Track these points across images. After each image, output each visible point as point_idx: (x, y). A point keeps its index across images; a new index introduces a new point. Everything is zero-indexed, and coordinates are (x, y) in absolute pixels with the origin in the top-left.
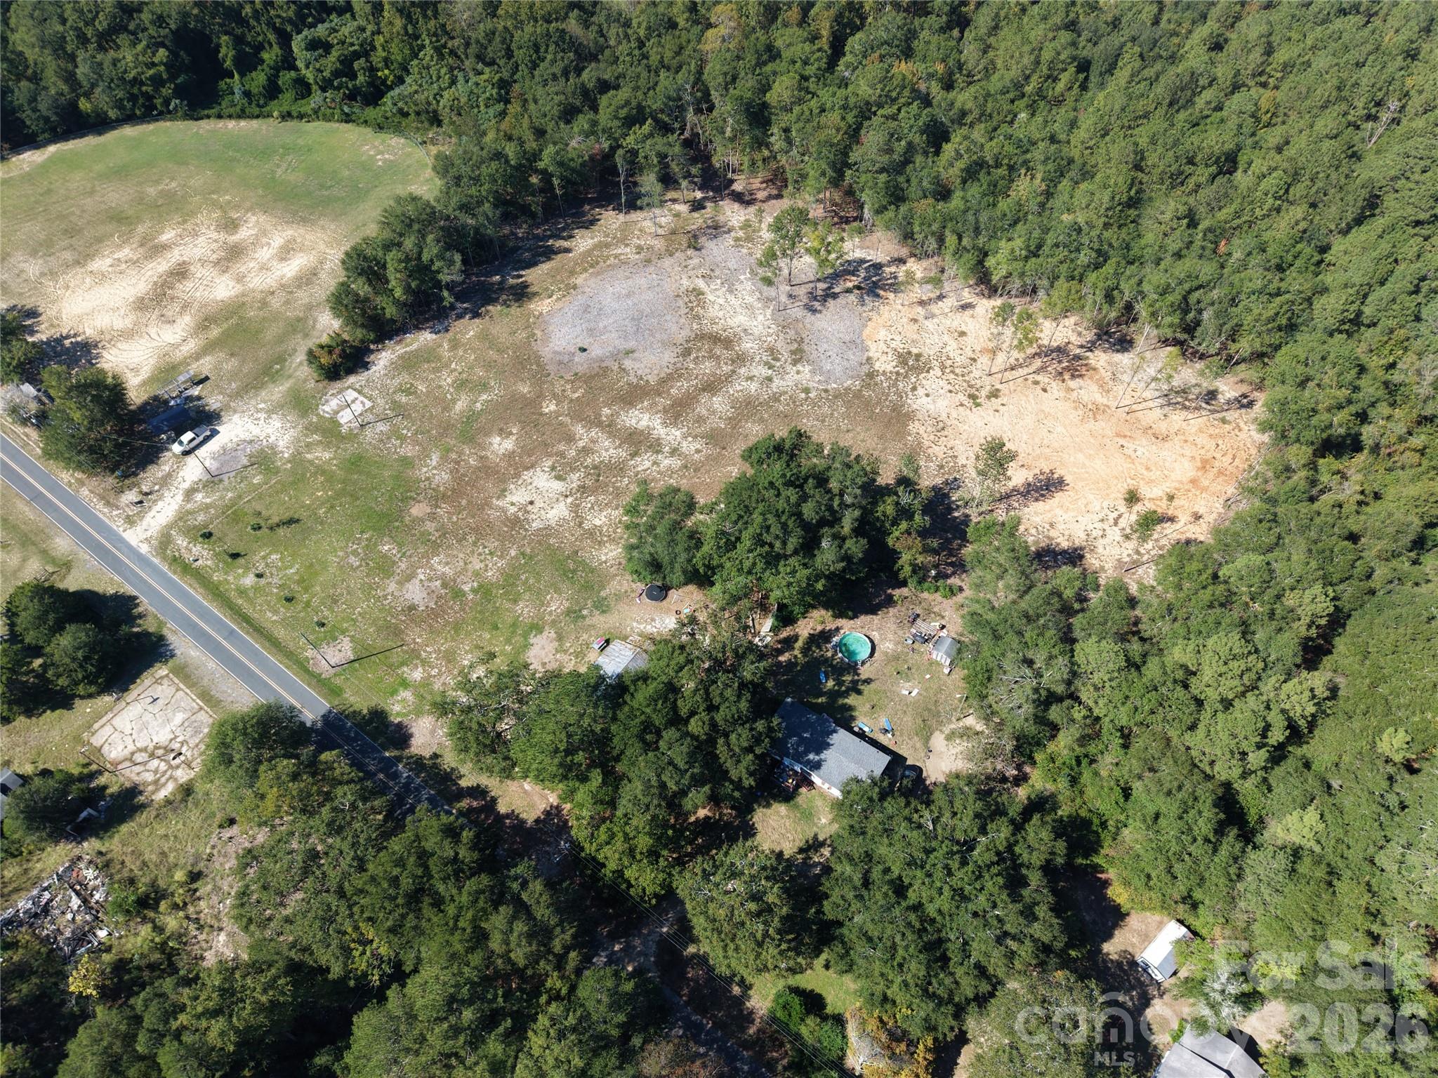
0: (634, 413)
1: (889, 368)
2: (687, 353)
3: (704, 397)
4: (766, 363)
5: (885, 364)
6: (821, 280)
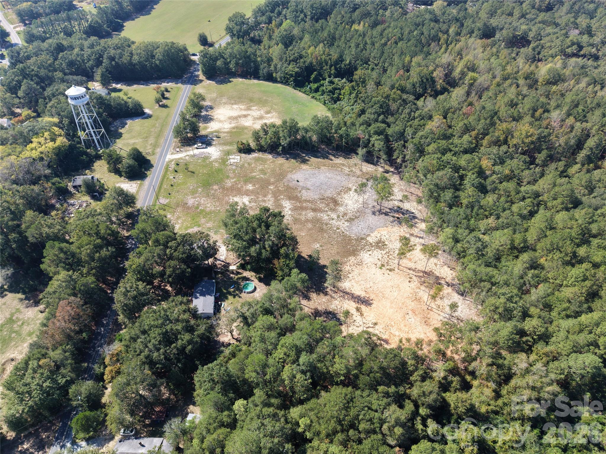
0: (288, 202)
1: (371, 241)
2: (322, 199)
3: (309, 211)
4: (339, 216)
6: (390, 209)
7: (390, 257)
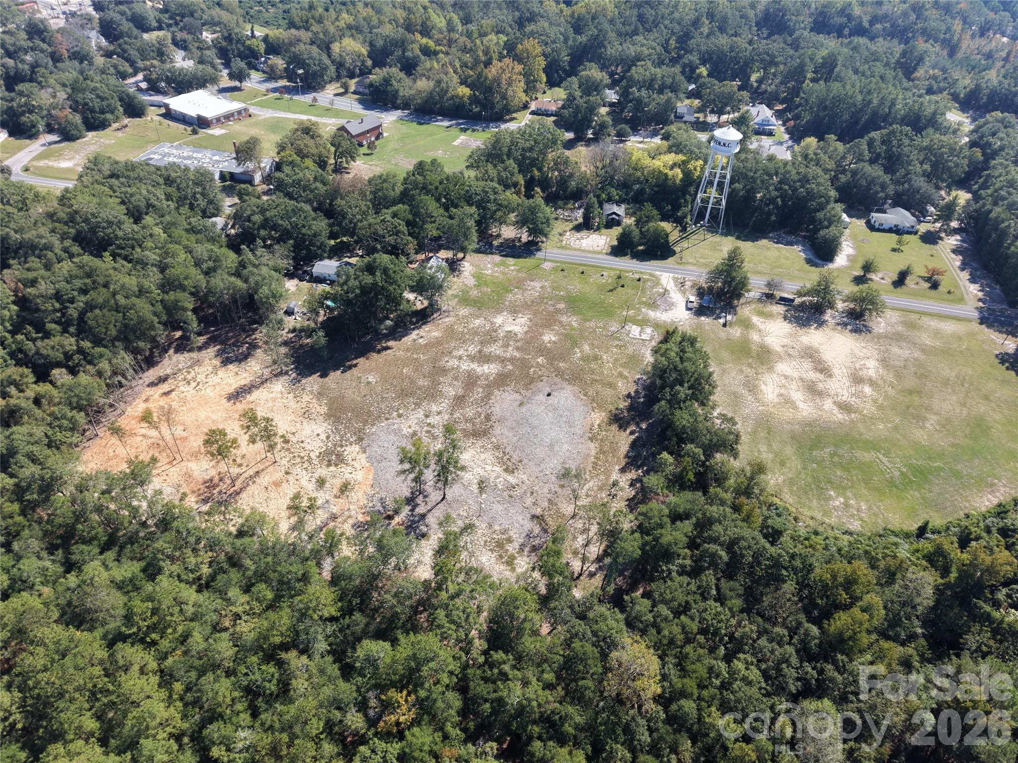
0: (494, 371)
1: (348, 449)
2: (488, 418)
3: (461, 392)
4: (433, 427)
5: (352, 451)
6: (423, 516)
7: (298, 460)
